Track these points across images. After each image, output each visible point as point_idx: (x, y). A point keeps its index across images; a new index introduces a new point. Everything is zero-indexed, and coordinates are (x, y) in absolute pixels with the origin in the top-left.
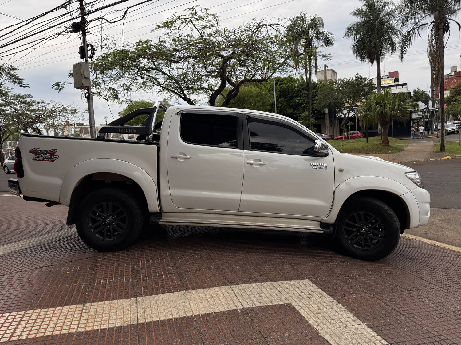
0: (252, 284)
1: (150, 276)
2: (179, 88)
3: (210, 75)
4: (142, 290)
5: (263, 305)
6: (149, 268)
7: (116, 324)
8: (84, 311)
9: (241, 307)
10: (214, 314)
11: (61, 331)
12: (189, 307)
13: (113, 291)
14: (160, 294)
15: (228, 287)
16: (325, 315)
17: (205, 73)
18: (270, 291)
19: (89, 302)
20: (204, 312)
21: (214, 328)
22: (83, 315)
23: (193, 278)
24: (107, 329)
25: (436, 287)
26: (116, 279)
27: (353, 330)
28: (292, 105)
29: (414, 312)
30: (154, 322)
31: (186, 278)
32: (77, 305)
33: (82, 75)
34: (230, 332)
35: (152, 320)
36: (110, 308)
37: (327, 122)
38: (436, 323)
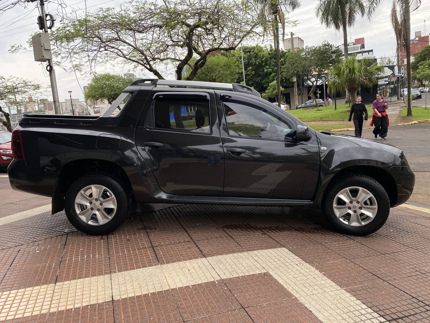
0: (228, 255)
1: (123, 252)
2: (144, 59)
3: (176, 44)
4: (115, 265)
5: (240, 275)
6: (122, 243)
7: (90, 303)
8: (56, 291)
9: (219, 278)
10: (191, 287)
11: (32, 313)
12: (165, 280)
13: (86, 268)
14: (134, 269)
15: (204, 259)
16: (303, 282)
17: (170, 43)
18: (247, 261)
19: (61, 281)
20: (180, 285)
21: (192, 301)
22: (55, 294)
23: (168, 252)
24: (81, 308)
25: (411, 249)
26: (88, 257)
27: (332, 296)
28: (261, 74)
29: (391, 275)
30: (129, 298)
31: (160, 253)
32: (48, 285)
33: (42, 46)
34: (209, 304)
35: (128, 296)
36: (83, 287)
37: (295, 90)
38: (412, 285)
